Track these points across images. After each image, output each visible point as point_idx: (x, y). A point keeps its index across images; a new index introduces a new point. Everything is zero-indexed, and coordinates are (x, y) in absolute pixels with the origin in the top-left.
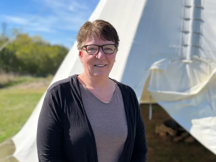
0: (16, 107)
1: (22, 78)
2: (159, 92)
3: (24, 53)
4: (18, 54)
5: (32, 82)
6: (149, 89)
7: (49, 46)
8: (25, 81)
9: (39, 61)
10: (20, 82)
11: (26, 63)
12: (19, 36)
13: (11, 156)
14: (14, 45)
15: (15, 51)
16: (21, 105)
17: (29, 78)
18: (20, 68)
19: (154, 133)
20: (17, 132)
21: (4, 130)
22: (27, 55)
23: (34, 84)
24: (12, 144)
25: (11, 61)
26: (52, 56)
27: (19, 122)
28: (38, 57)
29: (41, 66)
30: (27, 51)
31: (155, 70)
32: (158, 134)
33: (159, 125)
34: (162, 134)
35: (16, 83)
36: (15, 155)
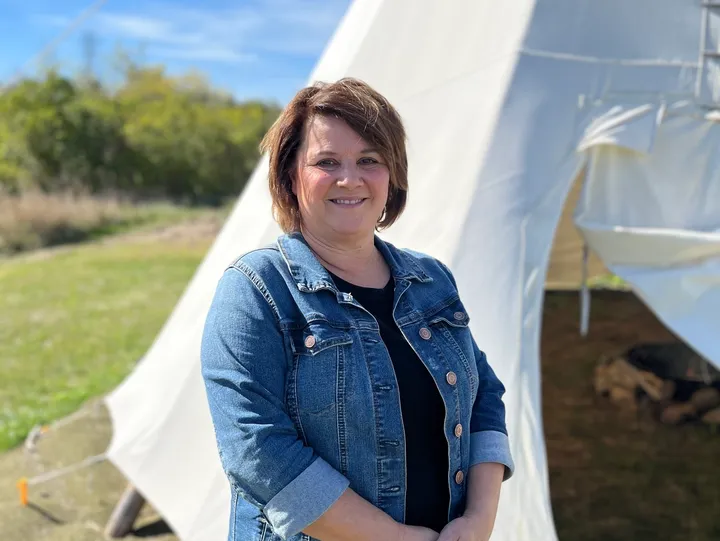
0: (122, 301)
1: (144, 210)
2: (619, 229)
3: (148, 129)
4: (131, 131)
5: (175, 221)
6: (579, 220)
7: (231, 104)
8: (153, 218)
9: (197, 154)
10: (139, 222)
11: (155, 159)
12: (135, 75)
13: (100, 457)
14: (117, 105)
15: (123, 121)
16: (139, 296)
17: (164, 209)
18: (138, 178)
19: (591, 389)
20: (121, 378)
21: (81, 373)
22: (159, 133)
23: (181, 228)
24: (106, 419)
25: (108, 155)
26: (238, 136)
27: (129, 347)
28: (195, 142)
29: (205, 171)
30: (159, 123)
31: (604, 148)
32: (606, 394)
33: (610, 362)
34: (618, 394)
35: (125, 224)
36: (113, 453)
